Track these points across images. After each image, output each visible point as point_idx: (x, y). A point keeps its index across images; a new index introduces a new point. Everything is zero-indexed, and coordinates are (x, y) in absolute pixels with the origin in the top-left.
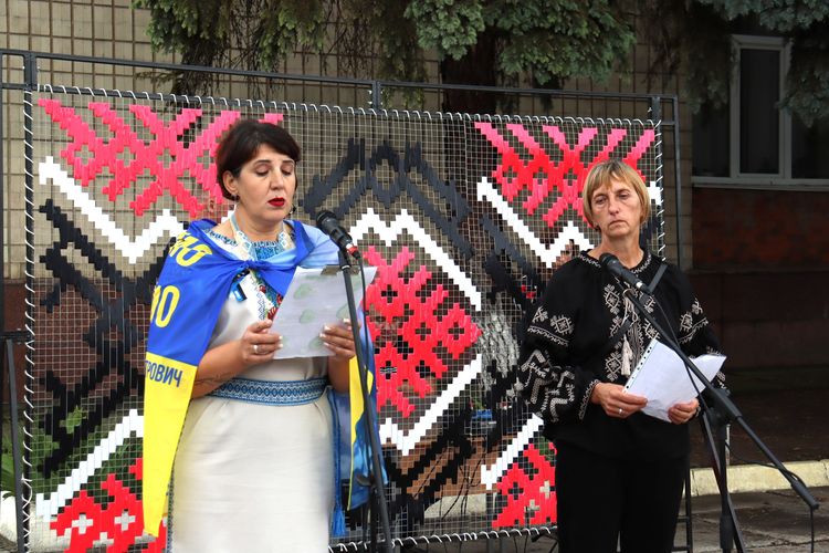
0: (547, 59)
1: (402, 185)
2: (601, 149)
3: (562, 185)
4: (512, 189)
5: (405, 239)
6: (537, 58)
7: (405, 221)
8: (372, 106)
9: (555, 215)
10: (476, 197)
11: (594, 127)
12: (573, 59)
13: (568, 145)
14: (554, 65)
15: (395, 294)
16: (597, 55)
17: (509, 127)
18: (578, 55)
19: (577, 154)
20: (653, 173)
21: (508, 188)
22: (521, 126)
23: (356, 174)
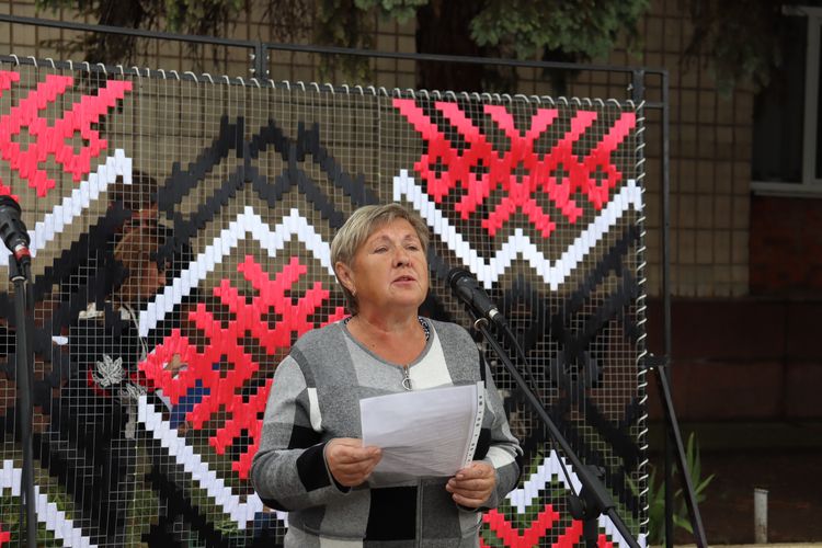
0: (530, 28)
1: (292, 178)
2: (562, 137)
3: (507, 182)
4: (441, 186)
5: (294, 247)
6: (517, 25)
7: (295, 224)
8: (255, 75)
9: (498, 221)
10: (391, 196)
11: (553, 107)
12: (564, 27)
13: (518, 131)
14: (539, 35)
15: (280, 318)
16: (596, 23)
17: (439, 106)
18: (570, 22)
19: (529, 144)
20: (632, 169)
21: (434, 184)
22: (455, 105)
23: (232, 162)
